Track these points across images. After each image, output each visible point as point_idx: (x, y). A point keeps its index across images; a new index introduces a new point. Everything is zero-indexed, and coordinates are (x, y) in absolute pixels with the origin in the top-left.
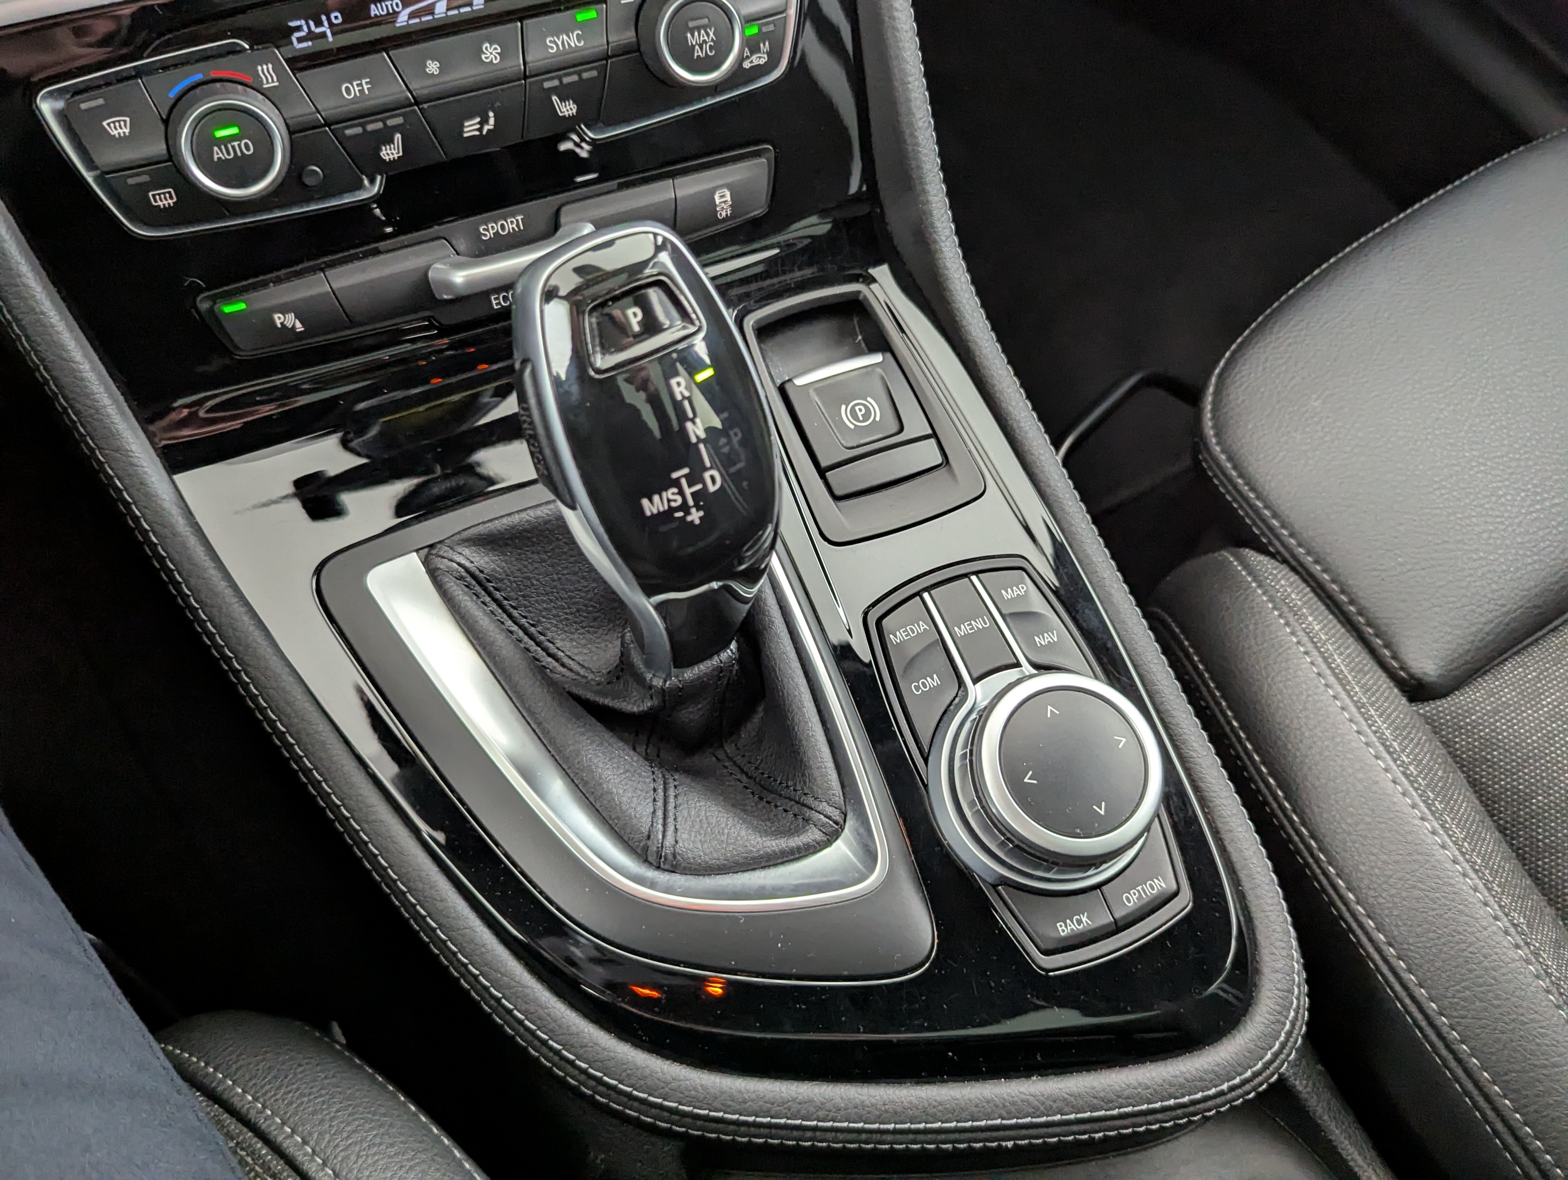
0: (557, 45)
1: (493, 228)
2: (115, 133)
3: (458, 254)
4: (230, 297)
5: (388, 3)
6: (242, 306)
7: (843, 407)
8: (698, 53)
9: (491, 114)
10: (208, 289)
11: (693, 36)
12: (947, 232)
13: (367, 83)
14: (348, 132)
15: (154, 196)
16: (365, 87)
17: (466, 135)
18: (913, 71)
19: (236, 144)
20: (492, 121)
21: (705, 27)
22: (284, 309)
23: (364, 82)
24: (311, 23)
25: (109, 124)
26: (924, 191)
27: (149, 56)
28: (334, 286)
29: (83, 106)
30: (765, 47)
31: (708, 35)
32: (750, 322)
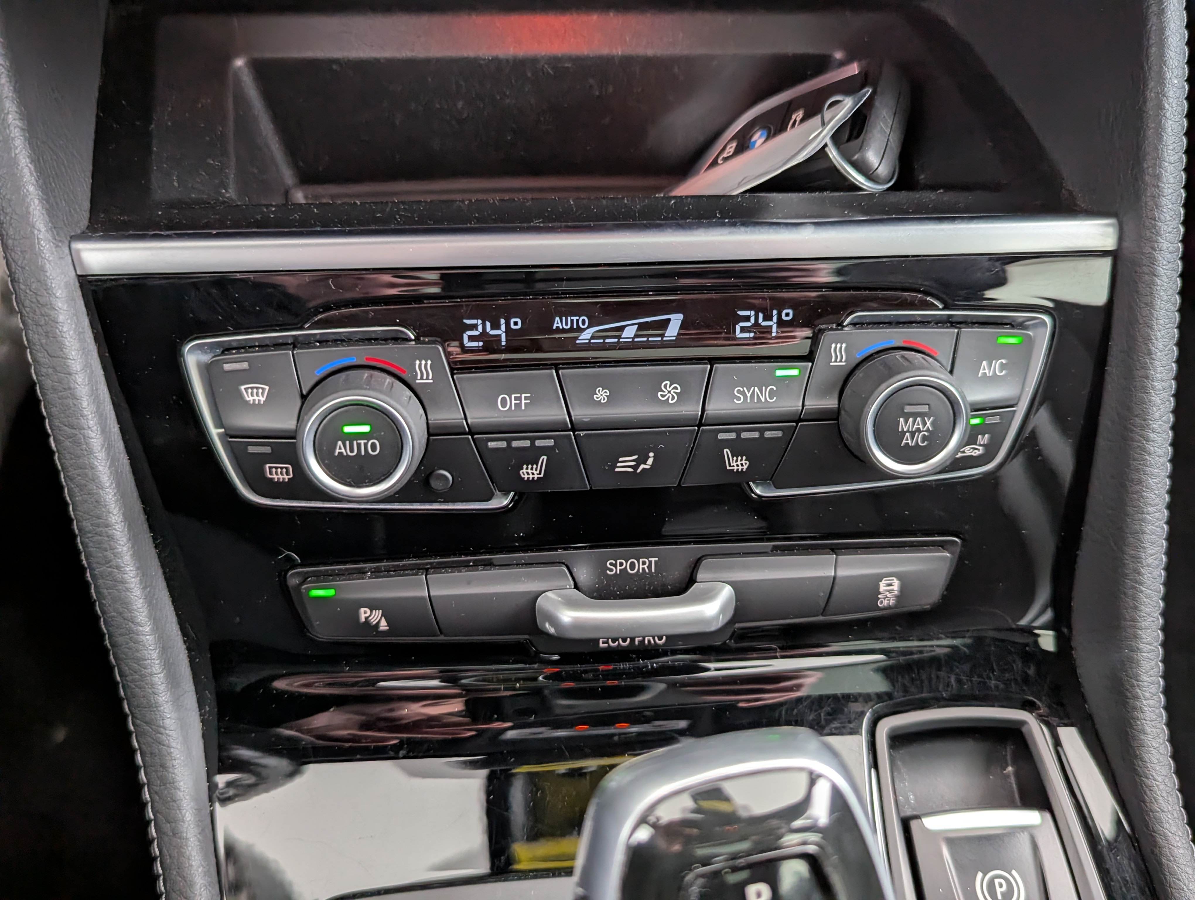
0: (745, 397)
1: (621, 564)
2: (249, 398)
3: (576, 587)
4: (322, 579)
5: (575, 318)
6: (331, 592)
7: (980, 875)
8: (907, 440)
9: (651, 454)
10: (302, 565)
11: (906, 422)
12: (1154, 689)
13: (526, 398)
14: (491, 445)
15: (270, 468)
16: (523, 401)
17: (617, 470)
18: (1157, 501)
19: (362, 442)
20: (650, 461)
21: (922, 415)
22: (373, 606)
23: (523, 396)
24: (488, 324)
25: (246, 389)
26: (1136, 637)
27: (309, 328)
28: (432, 594)
29: (227, 367)
30: (983, 439)
31: (925, 424)
32: (885, 727)
